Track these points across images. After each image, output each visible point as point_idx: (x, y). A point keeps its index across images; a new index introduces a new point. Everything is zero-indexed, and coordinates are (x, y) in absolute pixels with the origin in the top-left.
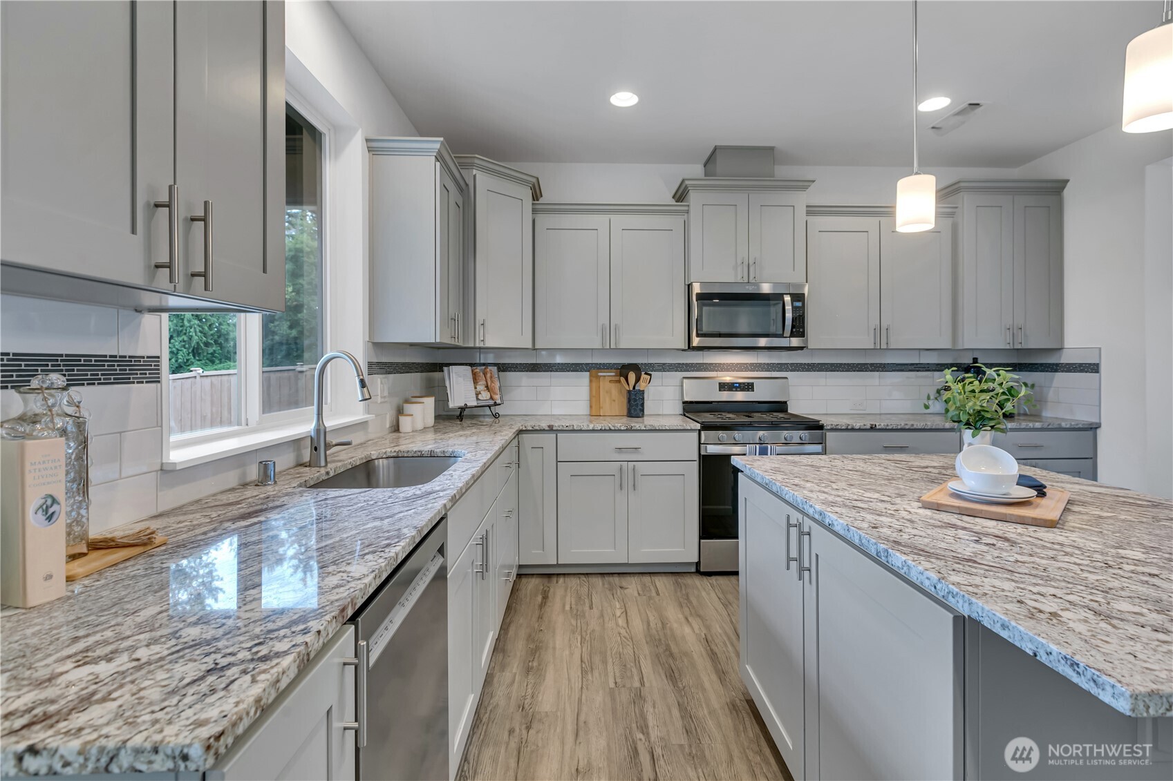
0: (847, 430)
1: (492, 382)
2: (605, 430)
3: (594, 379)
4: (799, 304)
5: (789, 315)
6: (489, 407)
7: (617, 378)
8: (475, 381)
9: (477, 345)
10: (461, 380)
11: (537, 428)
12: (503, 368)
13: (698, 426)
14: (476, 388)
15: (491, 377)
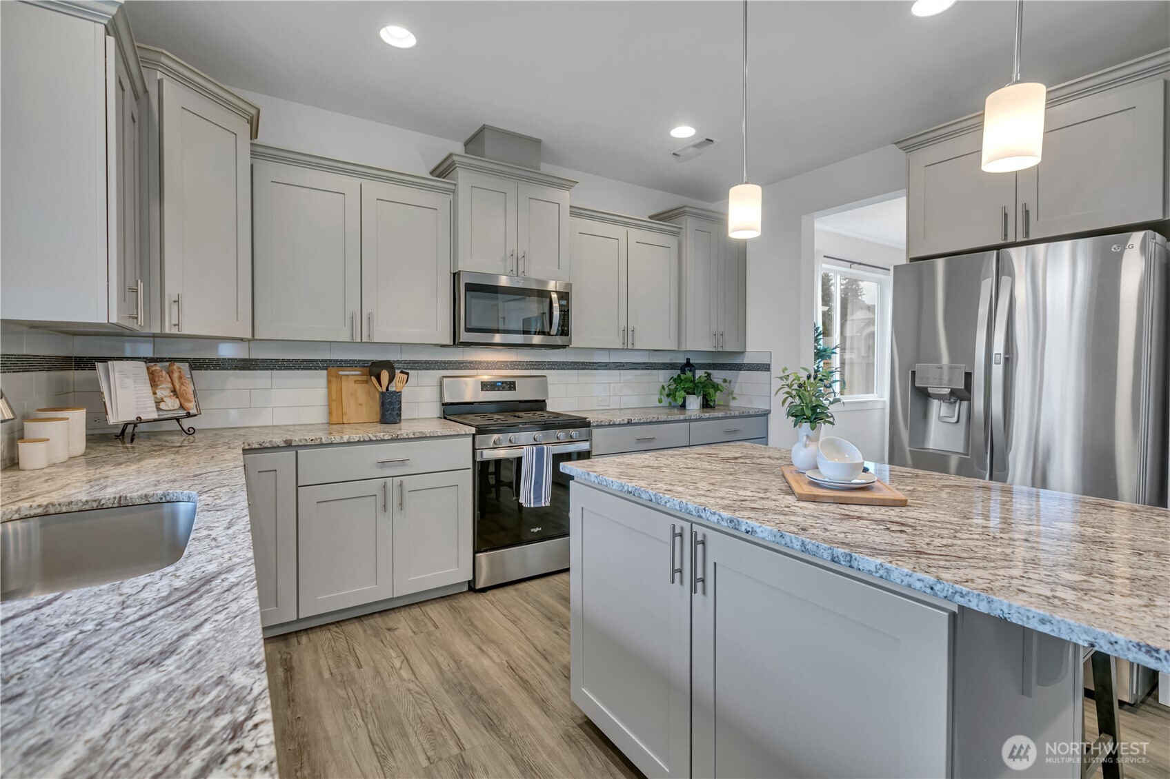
0: (609, 425)
1: (182, 384)
2: (364, 441)
3: (334, 379)
4: (564, 302)
5: (556, 313)
6: (178, 419)
7: (364, 378)
8: (154, 383)
9: (167, 331)
10: (129, 382)
11: (268, 445)
12: (197, 364)
13: (473, 430)
14: (155, 393)
15: (180, 378)
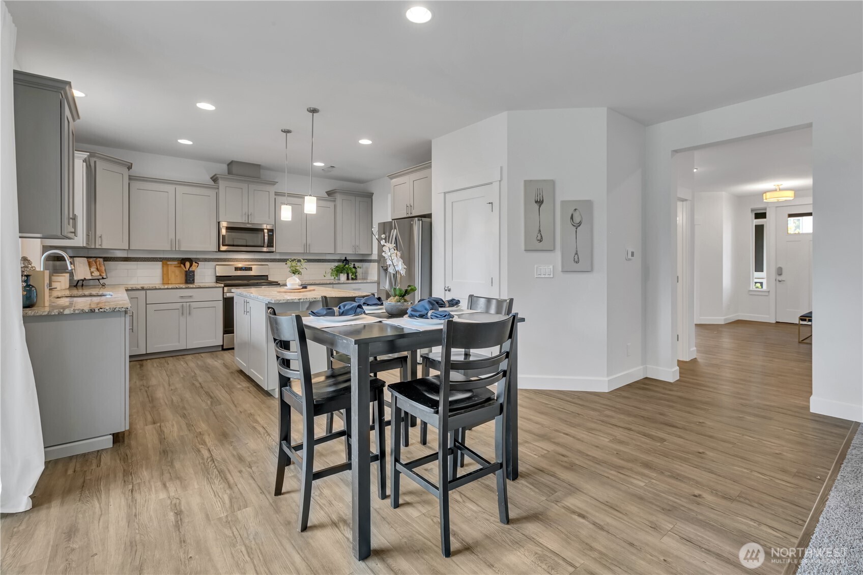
1: (100, 266)
2: (174, 289)
3: (165, 266)
4: (271, 234)
5: (266, 238)
6: (99, 280)
7: (179, 265)
8: (90, 266)
9: (97, 247)
10: (81, 265)
11: (134, 288)
12: (106, 259)
13: (223, 285)
14: (90, 270)
15: (100, 264)
